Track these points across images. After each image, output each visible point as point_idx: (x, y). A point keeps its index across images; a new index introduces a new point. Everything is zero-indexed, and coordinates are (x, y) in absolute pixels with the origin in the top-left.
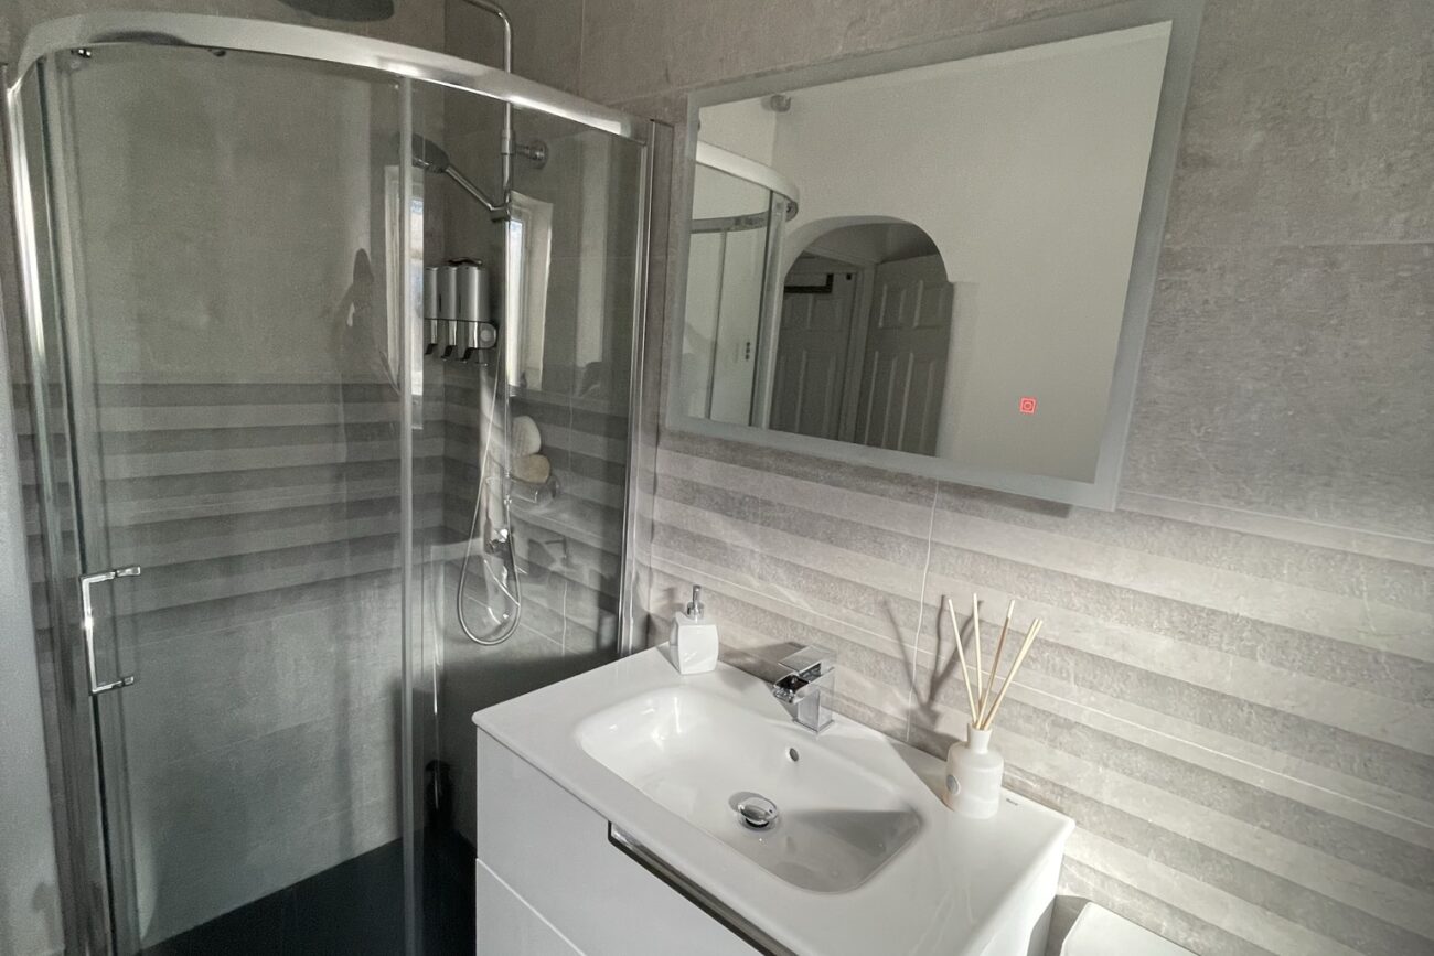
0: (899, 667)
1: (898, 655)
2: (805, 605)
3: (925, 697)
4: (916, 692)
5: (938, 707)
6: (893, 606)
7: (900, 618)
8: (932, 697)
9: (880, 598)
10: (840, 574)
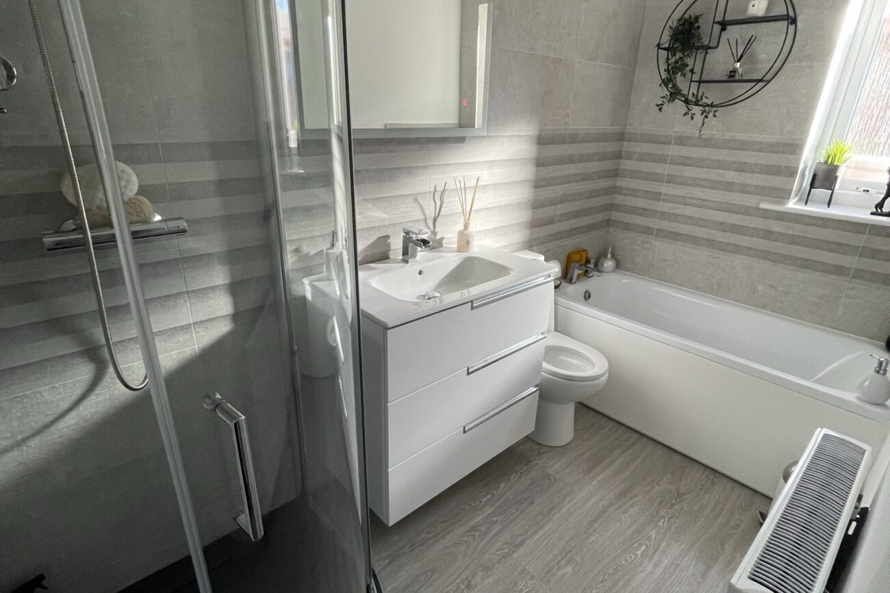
0: (423, 222)
1: (423, 217)
2: (384, 216)
3: (432, 228)
4: (429, 228)
5: (436, 230)
6: (419, 198)
7: (421, 202)
8: (434, 227)
9: (414, 197)
10: (398, 194)
